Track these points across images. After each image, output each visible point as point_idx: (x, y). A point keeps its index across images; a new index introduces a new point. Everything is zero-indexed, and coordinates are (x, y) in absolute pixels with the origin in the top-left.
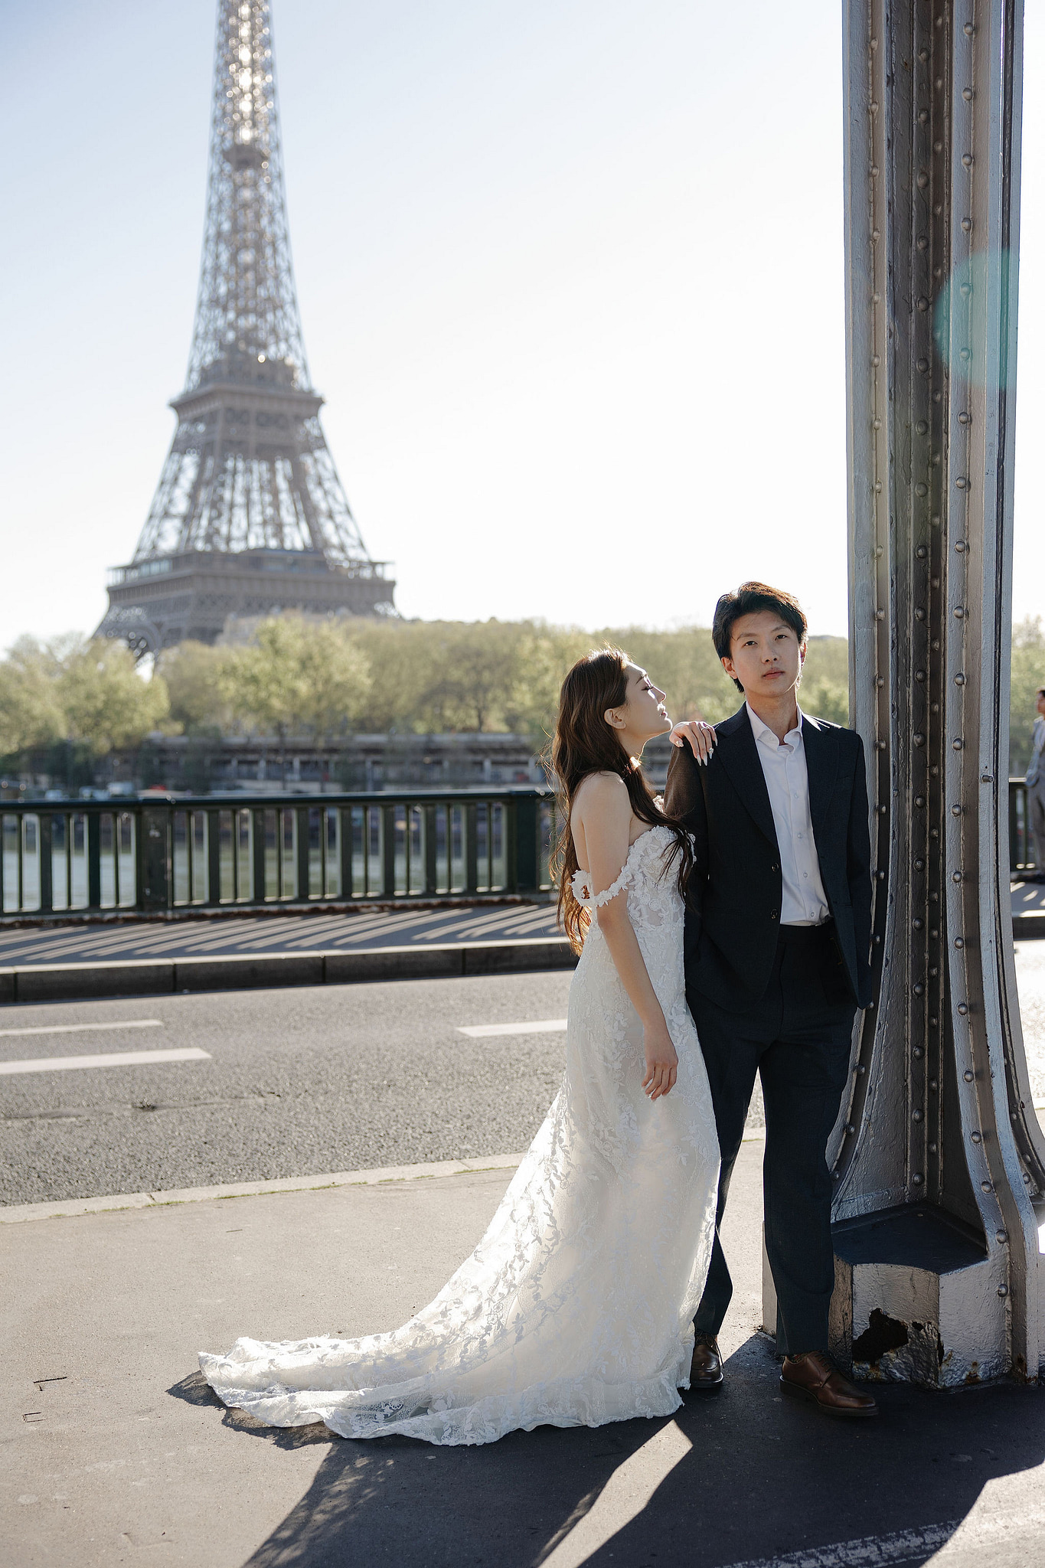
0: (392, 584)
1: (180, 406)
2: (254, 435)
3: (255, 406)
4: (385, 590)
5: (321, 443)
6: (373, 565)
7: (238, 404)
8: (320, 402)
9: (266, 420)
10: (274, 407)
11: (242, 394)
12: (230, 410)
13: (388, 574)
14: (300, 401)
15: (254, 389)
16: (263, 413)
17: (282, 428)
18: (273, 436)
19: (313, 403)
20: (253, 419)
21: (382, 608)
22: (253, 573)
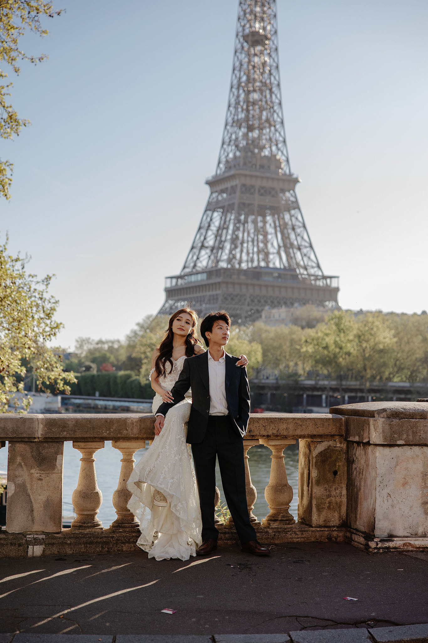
0: (337, 290)
1: (211, 183)
2: (257, 200)
3: (258, 183)
4: (332, 293)
5: (296, 205)
6: (325, 278)
7: (248, 182)
8: (296, 181)
9: (265, 192)
10: (268, 184)
11: (251, 176)
12: (244, 185)
13: (334, 283)
14: (284, 181)
15: (258, 174)
16: (262, 188)
17: (273, 196)
18: (268, 201)
19: (292, 181)
20: (257, 191)
21: (330, 304)
22: (255, 282)
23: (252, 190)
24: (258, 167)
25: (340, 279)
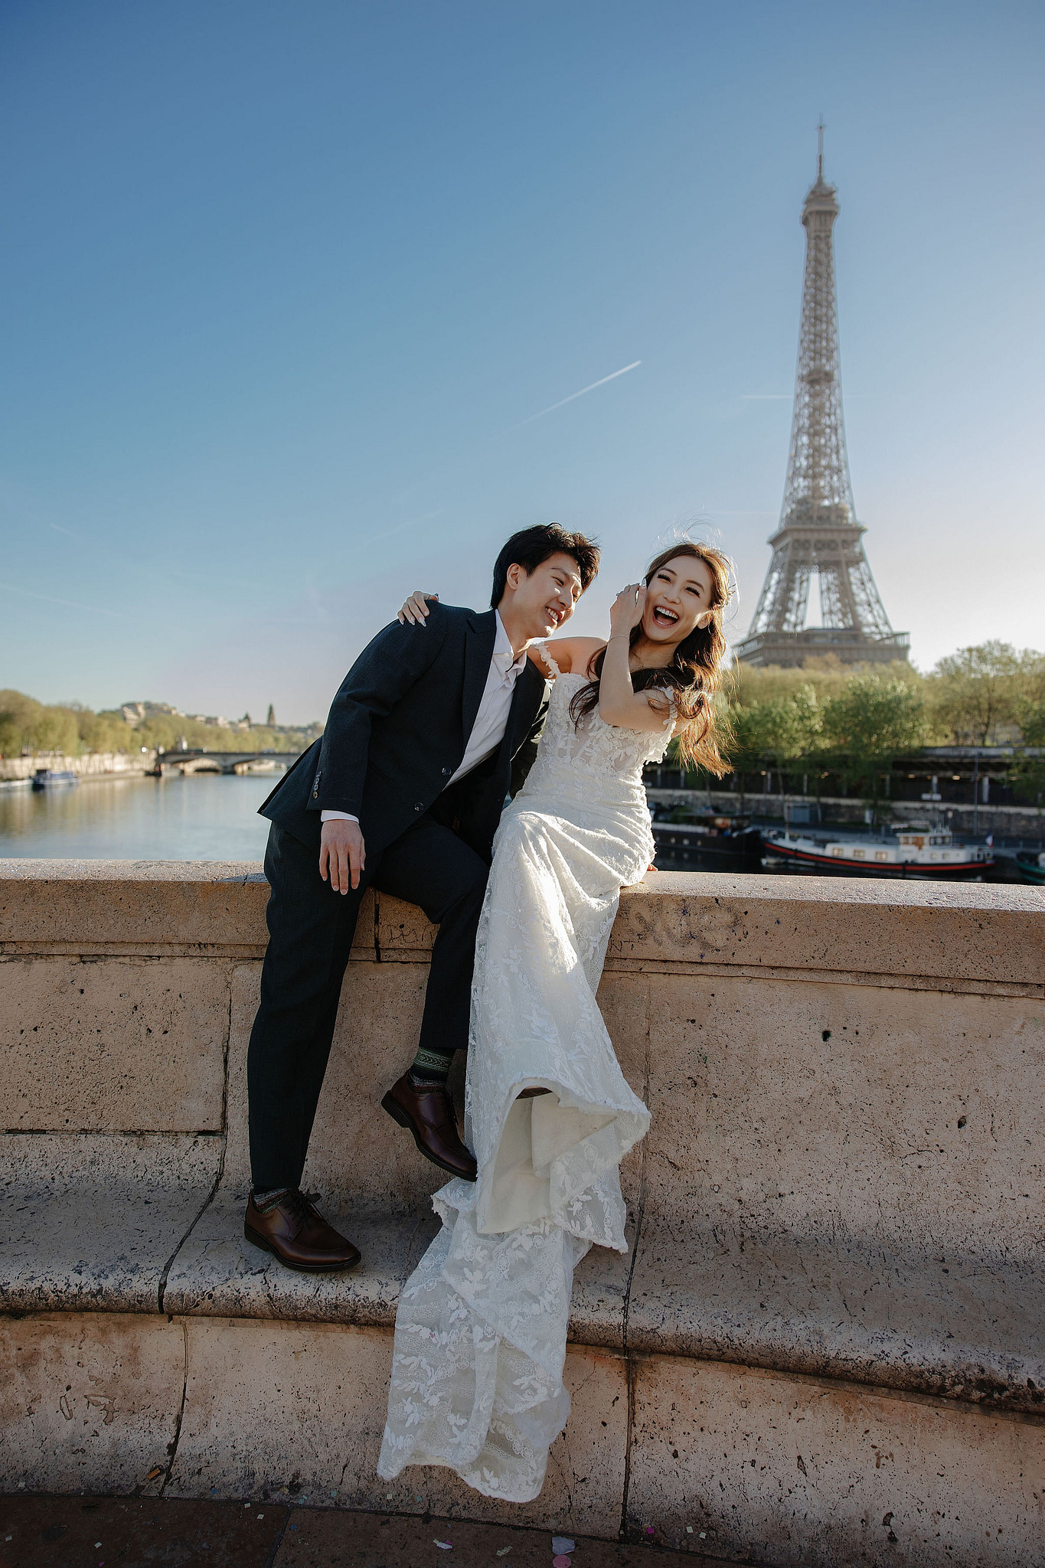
0: (907, 648)
1: (774, 542)
2: (814, 556)
3: (813, 537)
4: (902, 651)
5: (860, 558)
6: (895, 635)
7: (802, 536)
8: (859, 531)
9: (830, 545)
10: (828, 536)
11: (805, 530)
12: (797, 541)
13: (901, 641)
14: (846, 531)
15: (812, 526)
16: (819, 541)
17: (834, 549)
18: (825, 555)
19: (857, 531)
20: (813, 545)
21: (897, 663)
22: (804, 645)
23: (833, 545)
24: (815, 518)
25: (911, 636)
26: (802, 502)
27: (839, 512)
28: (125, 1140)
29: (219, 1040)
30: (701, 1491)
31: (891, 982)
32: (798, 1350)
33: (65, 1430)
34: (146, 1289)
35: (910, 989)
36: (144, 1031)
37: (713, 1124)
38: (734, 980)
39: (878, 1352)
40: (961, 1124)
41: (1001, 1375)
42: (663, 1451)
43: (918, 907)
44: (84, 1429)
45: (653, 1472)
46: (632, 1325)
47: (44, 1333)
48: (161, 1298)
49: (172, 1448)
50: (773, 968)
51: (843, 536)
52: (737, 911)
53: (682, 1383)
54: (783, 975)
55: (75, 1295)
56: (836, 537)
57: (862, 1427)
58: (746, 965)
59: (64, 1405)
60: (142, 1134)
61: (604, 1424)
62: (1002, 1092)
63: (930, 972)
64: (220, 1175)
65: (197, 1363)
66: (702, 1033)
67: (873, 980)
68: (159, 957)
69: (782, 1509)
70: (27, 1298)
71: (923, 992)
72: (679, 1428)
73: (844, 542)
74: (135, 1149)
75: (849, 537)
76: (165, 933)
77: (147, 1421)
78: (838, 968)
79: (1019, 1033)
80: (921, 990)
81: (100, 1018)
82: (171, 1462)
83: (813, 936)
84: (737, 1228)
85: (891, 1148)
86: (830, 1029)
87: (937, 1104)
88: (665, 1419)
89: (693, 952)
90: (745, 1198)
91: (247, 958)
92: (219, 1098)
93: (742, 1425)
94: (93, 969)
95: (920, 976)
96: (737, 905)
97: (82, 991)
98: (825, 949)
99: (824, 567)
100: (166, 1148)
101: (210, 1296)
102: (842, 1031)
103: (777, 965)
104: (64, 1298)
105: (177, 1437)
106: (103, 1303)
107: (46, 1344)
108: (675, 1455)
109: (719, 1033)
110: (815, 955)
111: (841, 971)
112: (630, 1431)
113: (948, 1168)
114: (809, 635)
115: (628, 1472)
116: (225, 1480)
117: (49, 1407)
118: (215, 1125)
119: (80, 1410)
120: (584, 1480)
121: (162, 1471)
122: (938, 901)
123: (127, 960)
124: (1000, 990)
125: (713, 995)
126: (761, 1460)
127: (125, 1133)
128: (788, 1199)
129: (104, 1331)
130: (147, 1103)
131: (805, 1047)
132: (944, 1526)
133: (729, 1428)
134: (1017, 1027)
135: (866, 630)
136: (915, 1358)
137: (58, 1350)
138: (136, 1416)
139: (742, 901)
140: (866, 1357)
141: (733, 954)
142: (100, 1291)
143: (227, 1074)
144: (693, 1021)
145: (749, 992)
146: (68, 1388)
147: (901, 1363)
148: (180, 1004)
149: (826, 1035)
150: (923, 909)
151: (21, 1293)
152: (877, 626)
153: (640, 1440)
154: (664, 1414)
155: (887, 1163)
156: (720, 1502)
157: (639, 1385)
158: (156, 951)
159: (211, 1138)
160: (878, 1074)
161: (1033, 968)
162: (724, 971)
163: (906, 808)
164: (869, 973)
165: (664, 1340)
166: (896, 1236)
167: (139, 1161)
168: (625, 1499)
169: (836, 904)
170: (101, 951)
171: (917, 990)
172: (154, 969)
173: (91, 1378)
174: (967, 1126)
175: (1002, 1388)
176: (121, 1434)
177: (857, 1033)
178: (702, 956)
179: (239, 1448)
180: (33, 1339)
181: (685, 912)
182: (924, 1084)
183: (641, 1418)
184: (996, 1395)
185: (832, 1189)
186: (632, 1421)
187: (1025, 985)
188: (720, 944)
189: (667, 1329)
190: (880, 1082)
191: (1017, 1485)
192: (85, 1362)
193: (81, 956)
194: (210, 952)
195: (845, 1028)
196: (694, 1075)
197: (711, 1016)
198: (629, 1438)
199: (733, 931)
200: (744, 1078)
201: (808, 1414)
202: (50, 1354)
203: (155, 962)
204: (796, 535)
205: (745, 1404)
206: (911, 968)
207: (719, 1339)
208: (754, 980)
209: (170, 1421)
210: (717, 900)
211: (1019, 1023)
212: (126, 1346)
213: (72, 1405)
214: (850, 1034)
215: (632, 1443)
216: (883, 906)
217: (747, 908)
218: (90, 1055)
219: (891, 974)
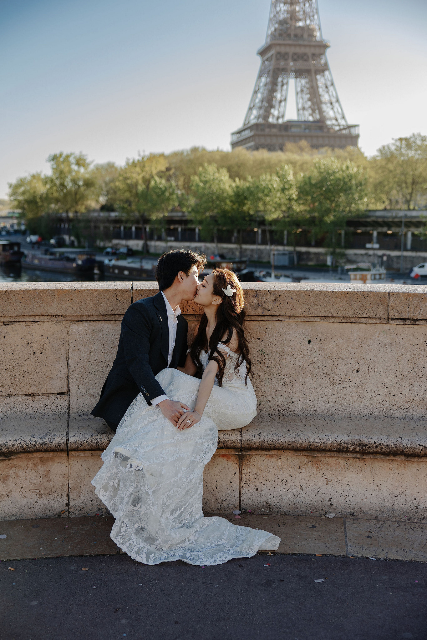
0: (357, 136)
1: (262, 53)
3: (291, 50)
4: (353, 139)
5: (325, 68)
6: (350, 127)
7: (283, 50)
8: (326, 46)
9: (303, 57)
11: (285, 45)
12: (279, 53)
13: (354, 131)
14: (315, 46)
15: (290, 42)
16: (295, 54)
17: (306, 60)
18: (300, 65)
19: (324, 46)
20: (291, 57)
21: (350, 148)
22: (283, 133)
24: (292, 36)
26: (283, 22)
27: (309, 31)
28: (26, 398)
29: (64, 355)
30: (266, 499)
31: (333, 320)
32: (301, 442)
33: (24, 502)
34: (61, 441)
35: (340, 323)
36: (32, 353)
37: (267, 378)
38: (275, 322)
39: (327, 439)
40: (357, 371)
41: (365, 441)
42: (253, 489)
43: (343, 291)
44: (31, 501)
45: (249, 496)
46: (244, 439)
47: (12, 467)
48: (67, 444)
49: (68, 504)
50: (290, 316)
51: (312, 50)
52: (276, 295)
53: (259, 465)
54: (293, 319)
55: (34, 445)
56: (308, 51)
57: (322, 472)
58: (280, 316)
59: (21, 494)
60: (33, 395)
61: (231, 482)
62: (372, 358)
63: (347, 315)
64: (69, 410)
65: (73, 475)
66: (263, 343)
67: (326, 320)
68: (38, 322)
69: (295, 501)
70: (15, 447)
71: (345, 323)
72: (258, 481)
73: (314, 55)
74: (31, 402)
75: (317, 51)
76: (42, 311)
77: (55, 497)
78: (314, 315)
79: (378, 337)
80: (344, 323)
81: (13, 348)
82: (69, 508)
83: (305, 303)
84: (277, 414)
85: (333, 382)
86: (311, 339)
87: (349, 364)
88: (253, 478)
89: (260, 311)
90: (279, 404)
91: (76, 321)
92: (66, 379)
93: (280, 477)
94: (9, 328)
95: (344, 317)
96: (276, 293)
97: (5, 337)
98: (309, 308)
99: (299, 73)
100: (44, 400)
101: (87, 442)
102: (315, 340)
103: (291, 315)
104: (30, 446)
105: (69, 501)
106: (45, 447)
107: (12, 472)
108: (257, 490)
109: (269, 343)
110: (306, 311)
111: (315, 317)
112: (240, 484)
113: (353, 387)
114: (287, 126)
115: (240, 497)
116: (91, 511)
117: (15, 494)
118: (65, 390)
119: (28, 494)
120: (225, 500)
121: (66, 511)
122: (350, 289)
123: (24, 323)
124: (372, 321)
125: (267, 328)
126: (287, 488)
127: (26, 395)
128: (295, 403)
129: (36, 465)
130: (35, 383)
131: (302, 347)
132: (348, 499)
133: (276, 479)
134: (377, 334)
135: (329, 123)
136: (339, 439)
137: (17, 474)
138: (51, 496)
139: (278, 291)
140: (323, 441)
141: (275, 312)
142: (43, 443)
143: (68, 369)
144: (259, 339)
145: (280, 326)
146: (22, 488)
147: (334, 441)
148: (47, 341)
149: (310, 341)
150: (345, 292)
151: (13, 445)
152: (337, 120)
153: (244, 486)
154: (252, 477)
155: (331, 388)
156: (273, 502)
157: (243, 468)
158: (37, 319)
159: (63, 396)
160: (328, 355)
161: (382, 312)
162: (271, 319)
163: (355, 254)
164: (325, 317)
165: (255, 443)
166: (334, 412)
167: (33, 406)
168: (240, 504)
169: (314, 291)
170: (13, 320)
171: (343, 323)
172: (36, 327)
173: (31, 483)
174: (360, 372)
175: (366, 445)
176: (47, 501)
177: (321, 340)
178: (263, 313)
179: (94, 502)
180: (7, 470)
181: (256, 296)
182: (345, 357)
183: (244, 479)
184: (364, 448)
185: (312, 398)
186: (241, 481)
187: (380, 318)
188: (270, 308)
189: (256, 440)
190: (329, 358)
191: (372, 484)
192: (28, 478)
193: (4, 322)
194: (60, 318)
195: (316, 338)
196: (260, 360)
197: (266, 336)
198: (240, 486)
199: (275, 303)
200: (279, 359)
201: (304, 470)
202: (14, 476)
203: (36, 324)
204: (278, 49)
205: (281, 470)
206: (340, 314)
207: (274, 441)
208: (283, 322)
209: (65, 496)
210: (269, 291)
211: (378, 333)
212: (44, 471)
213: (25, 493)
214: (318, 340)
215: (241, 487)
216: (331, 291)
217: (280, 294)
218: (10, 364)
219: (333, 317)
